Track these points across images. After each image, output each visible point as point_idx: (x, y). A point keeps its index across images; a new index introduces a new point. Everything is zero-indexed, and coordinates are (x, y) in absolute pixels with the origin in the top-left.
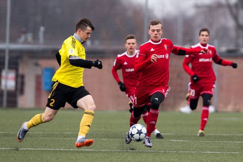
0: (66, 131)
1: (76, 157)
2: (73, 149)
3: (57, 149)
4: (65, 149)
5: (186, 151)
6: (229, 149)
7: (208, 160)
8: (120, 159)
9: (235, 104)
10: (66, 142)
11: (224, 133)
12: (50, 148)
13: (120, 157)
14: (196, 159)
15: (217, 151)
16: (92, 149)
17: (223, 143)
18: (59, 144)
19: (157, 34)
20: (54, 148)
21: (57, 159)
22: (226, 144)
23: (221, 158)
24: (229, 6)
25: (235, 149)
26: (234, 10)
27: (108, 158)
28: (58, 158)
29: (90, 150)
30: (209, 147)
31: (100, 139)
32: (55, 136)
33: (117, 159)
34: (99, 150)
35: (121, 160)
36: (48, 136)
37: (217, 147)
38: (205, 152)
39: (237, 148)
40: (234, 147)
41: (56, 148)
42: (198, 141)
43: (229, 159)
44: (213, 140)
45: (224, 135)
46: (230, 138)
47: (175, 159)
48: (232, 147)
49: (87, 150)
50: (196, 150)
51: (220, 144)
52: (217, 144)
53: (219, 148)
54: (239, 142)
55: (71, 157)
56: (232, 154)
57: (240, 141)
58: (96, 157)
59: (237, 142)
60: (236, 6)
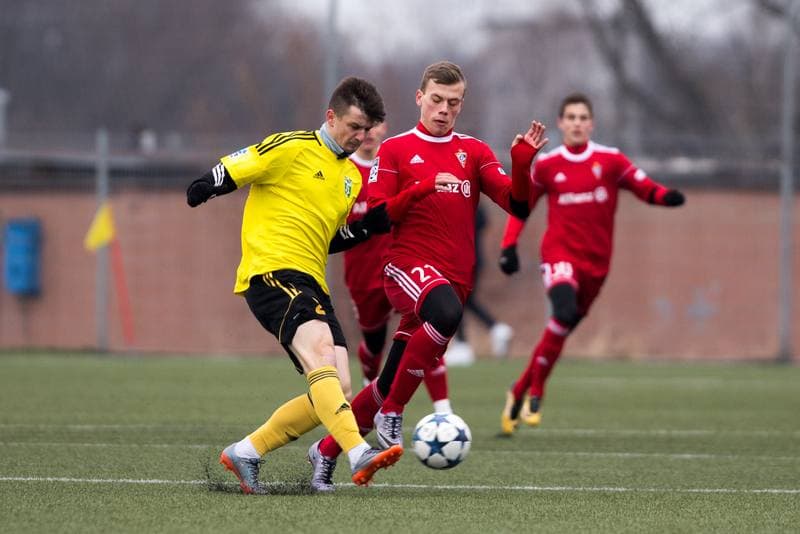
0: (76, 422)
1: (109, 502)
2: (98, 477)
3: (49, 479)
4: (73, 479)
5: (456, 483)
6: (593, 478)
7: (529, 511)
8: (249, 510)
9: (615, 335)
10: (79, 456)
11: (576, 427)
12: (26, 475)
13: (249, 504)
14: (489, 510)
15: (558, 484)
16: (158, 477)
17: (577, 456)
18: (55, 462)
19: (446, 114)
20: (38, 475)
21: (47, 512)
22: (586, 461)
23: (569, 506)
24: (594, 25)
25: (614, 477)
26: (611, 37)
27: (210, 507)
28: (50, 506)
29: (153, 481)
30: (529, 470)
31: (184, 447)
32: (41, 435)
33: (240, 508)
34: (183, 481)
35: (250, 514)
36: (21, 436)
37: (557, 471)
38: (518, 488)
39: (619, 473)
40: (612, 473)
41: (46, 476)
42: (497, 452)
43: (594, 510)
44: (543, 450)
45: (579, 432)
46: (597, 444)
47: (424, 508)
48: (605, 469)
49: (142, 481)
50: (488, 480)
51: (565, 460)
52: (557, 463)
53: (564, 473)
54: (627, 455)
55: (92, 504)
56: (605, 495)
57: (627, 450)
58: (174, 502)
59: (620, 455)
60: (617, 23)
